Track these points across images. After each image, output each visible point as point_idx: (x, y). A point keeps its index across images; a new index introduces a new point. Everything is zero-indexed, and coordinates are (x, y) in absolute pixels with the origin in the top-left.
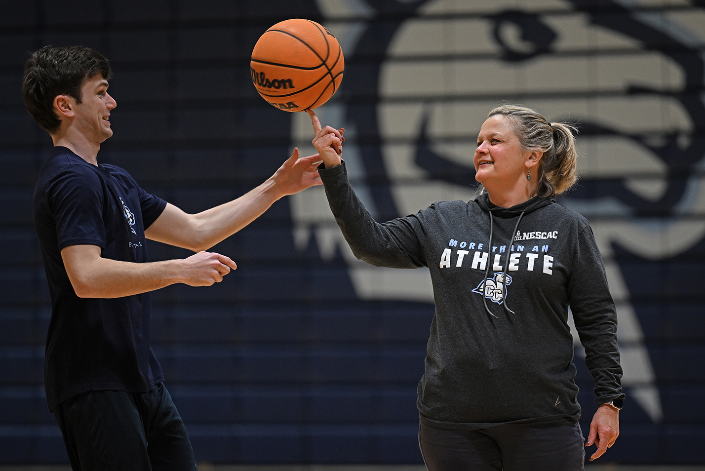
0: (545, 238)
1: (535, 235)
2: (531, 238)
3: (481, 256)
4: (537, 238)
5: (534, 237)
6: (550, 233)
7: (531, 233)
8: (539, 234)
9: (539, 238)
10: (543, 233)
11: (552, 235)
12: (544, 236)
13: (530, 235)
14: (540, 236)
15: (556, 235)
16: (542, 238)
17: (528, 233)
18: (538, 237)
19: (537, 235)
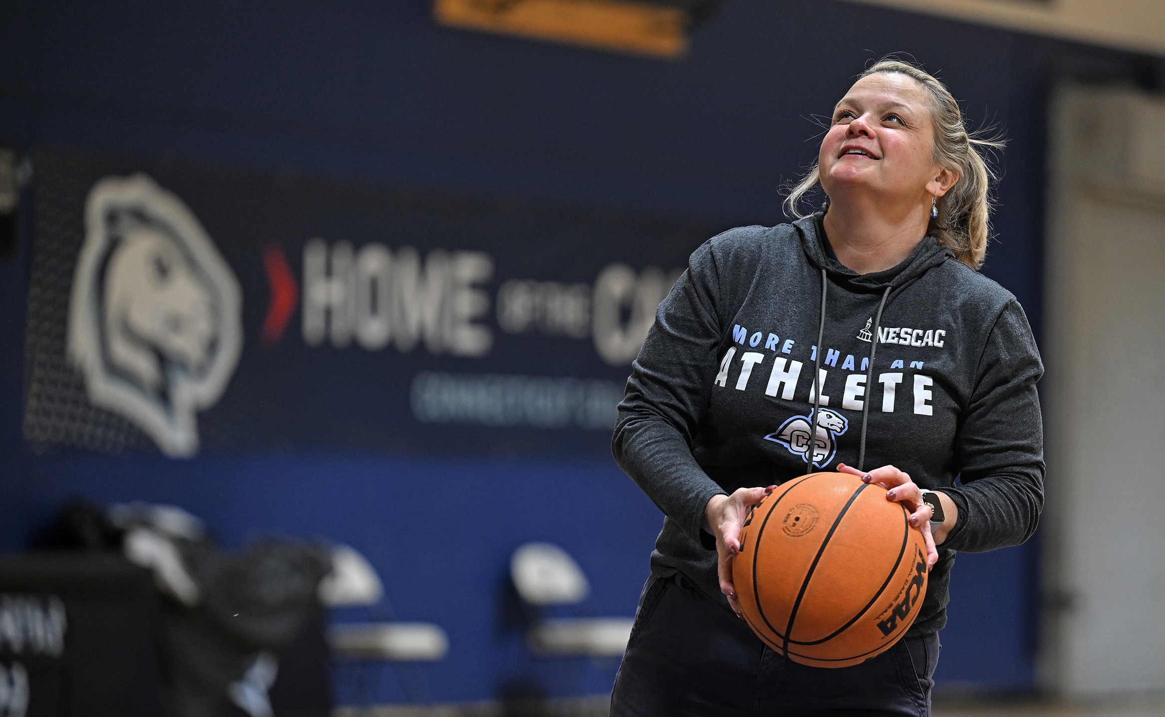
0: (918, 344)
1: (898, 335)
2: (890, 341)
3: (787, 369)
4: (902, 342)
5: (895, 341)
6: (930, 332)
7: (892, 330)
8: (906, 333)
9: (907, 343)
10: (916, 331)
11: (933, 339)
12: (919, 338)
13: (888, 333)
14: (909, 337)
15: (941, 338)
16: (914, 344)
17: (886, 329)
18: (905, 339)
19: (902, 335)
